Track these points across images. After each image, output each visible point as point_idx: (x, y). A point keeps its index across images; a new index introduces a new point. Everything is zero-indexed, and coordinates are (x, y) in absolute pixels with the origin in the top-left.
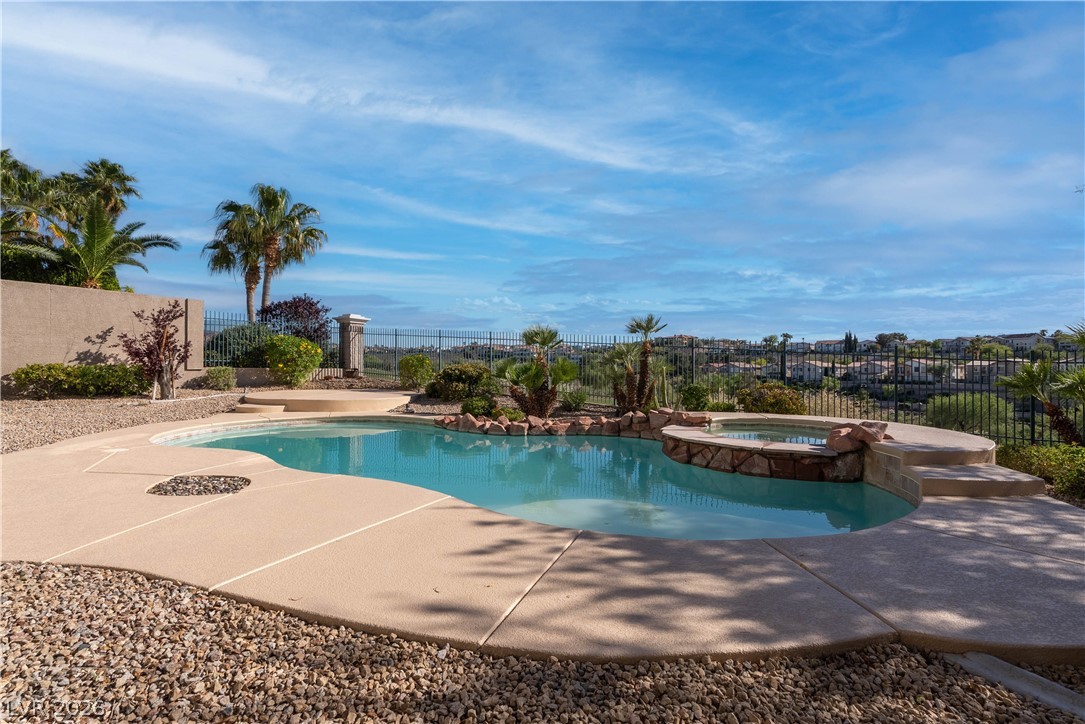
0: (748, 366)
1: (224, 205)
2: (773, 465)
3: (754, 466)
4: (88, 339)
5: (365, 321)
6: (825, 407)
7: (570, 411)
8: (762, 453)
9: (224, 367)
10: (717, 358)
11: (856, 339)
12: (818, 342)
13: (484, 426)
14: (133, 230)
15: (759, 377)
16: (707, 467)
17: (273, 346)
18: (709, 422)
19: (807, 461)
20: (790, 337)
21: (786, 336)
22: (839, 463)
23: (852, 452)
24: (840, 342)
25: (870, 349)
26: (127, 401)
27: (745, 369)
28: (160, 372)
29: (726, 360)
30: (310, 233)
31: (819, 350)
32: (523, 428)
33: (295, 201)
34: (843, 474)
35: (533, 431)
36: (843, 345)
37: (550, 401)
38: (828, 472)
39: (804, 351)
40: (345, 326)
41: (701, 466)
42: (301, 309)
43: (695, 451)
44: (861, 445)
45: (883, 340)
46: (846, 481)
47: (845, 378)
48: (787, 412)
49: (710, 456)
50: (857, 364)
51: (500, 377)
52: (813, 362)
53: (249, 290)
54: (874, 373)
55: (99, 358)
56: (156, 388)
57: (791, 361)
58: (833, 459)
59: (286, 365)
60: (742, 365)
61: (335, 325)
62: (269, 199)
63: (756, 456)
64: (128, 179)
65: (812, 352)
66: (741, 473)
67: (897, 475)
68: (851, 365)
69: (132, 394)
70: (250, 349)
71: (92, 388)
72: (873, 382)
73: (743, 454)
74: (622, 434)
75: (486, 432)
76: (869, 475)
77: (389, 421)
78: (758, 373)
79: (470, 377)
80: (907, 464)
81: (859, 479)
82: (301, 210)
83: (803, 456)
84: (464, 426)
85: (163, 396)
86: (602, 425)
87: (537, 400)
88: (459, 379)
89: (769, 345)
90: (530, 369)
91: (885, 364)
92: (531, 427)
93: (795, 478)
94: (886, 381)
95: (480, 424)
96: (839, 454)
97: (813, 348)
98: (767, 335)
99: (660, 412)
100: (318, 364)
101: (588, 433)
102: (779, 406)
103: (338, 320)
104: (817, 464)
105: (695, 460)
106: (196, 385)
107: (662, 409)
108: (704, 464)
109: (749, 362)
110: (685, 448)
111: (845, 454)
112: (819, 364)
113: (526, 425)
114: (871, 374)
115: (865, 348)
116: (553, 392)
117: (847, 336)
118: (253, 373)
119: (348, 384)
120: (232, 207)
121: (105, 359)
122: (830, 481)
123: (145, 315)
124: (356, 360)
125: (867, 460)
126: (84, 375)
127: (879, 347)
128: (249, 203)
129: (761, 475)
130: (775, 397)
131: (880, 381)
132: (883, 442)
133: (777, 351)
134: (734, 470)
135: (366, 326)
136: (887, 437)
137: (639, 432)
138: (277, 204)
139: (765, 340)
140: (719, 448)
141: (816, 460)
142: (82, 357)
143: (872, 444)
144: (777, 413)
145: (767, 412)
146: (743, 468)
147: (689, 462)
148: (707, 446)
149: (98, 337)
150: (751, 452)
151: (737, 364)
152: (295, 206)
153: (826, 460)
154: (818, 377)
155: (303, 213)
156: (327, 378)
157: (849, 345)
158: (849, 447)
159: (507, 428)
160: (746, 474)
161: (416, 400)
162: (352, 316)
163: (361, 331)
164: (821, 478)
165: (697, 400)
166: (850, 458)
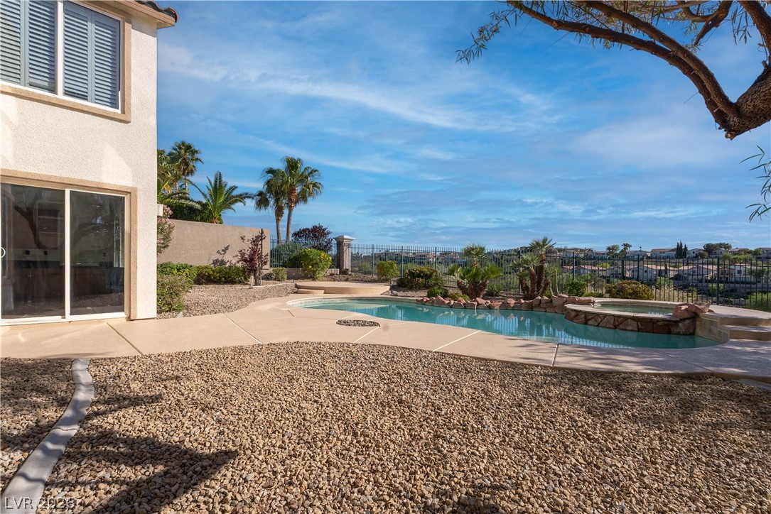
0: (593, 268)
1: (266, 170)
2: (640, 325)
3: (628, 325)
4: (218, 252)
5: (352, 240)
6: (667, 295)
7: (492, 296)
8: (633, 318)
9: (281, 268)
10: (569, 262)
11: (686, 248)
12: (653, 251)
13: (449, 303)
14: (233, 190)
15: (604, 277)
16: (598, 326)
17: (306, 255)
18: (593, 303)
19: (661, 323)
20: (630, 246)
21: (626, 246)
22: (680, 325)
23: (688, 319)
24: (673, 250)
25: (698, 255)
26: (238, 287)
27: (592, 270)
28: (255, 271)
29: (578, 263)
30: (315, 185)
31: (654, 256)
32: (474, 305)
33: (305, 166)
34: (683, 331)
35: (480, 307)
36: (675, 253)
37: (481, 290)
38: (674, 329)
39: (640, 257)
40: (340, 243)
41: (594, 325)
42: (317, 233)
43: (590, 317)
44: (694, 315)
45: (710, 249)
46: (684, 334)
47: (677, 278)
48: (641, 298)
49: (600, 320)
50: (686, 268)
51: (450, 275)
52: (650, 266)
53: (278, 220)
54: (703, 275)
55: (222, 263)
56: (252, 280)
57: (630, 264)
58: (677, 322)
59: (312, 266)
60: (590, 267)
61: (334, 242)
62: (292, 165)
63: (629, 320)
64: (196, 152)
65: (648, 258)
66: (620, 329)
67: (716, 331)
68: (681, 268)
69: (240, 282)
70: (292, 257)
71: (223, 279)
72: (701, 281)
73: (621, 319)
74: (534, 309)
75: (451, 307)
76: (698, 331)
77: (386, 300)
78: (604, 274)
79: (426, 275)
80: (722, 324)
81: (693, 334)
82: (310, 171)
83: (658, 320)
84: (437, 303)
85: (256, 284)
86: (522, 304)
87: (474, 290)
88: (419, 276)
89: (612, 252)
90: (471, 270)
91: (710, 267)
92: (478, 304)
93: (653, 332)
94: (712, 281)
95: (448, 302)
96: (681, 319)
97: (649, 255)
98: (610, 245)
99: (560, 297)
100: (329, 266)
101: (513, 309)
102: (635, 295)
103: (336, 239)
104: (666, 325)
105: (590, 322)
106: (268, 277)
107: (561, 295)
108: (596, 324)
109: (594, 266)
110: (583, 316)
111: (685, 319)
112: (654, 267)
113: (476, 303)
114: (700, 275)
115: (694, 255)
116: (484, 285)
117: (678, 246)
118: (294, 271)
119: (345, 279)
120: (271, 171)
121: (225, 263)
122: (675, 334)
123: (246, 238)
124: (347, 264)
125: (698, 323)
126: (220, 272)
127: (706, 254)
128: (281, 169)
129: (632, 331)
130: (632, 289)
131: (707, 281)
132: (707, 313)
133: (617, 257)
134: (615, 328)
135: (352, 243)
136: (710, 311)
137: (545, 308)
138: (297, 168)
139: (609, 249)
140: (606, 315)
141: (666, 323)
142: (215, 262)
143: (701, 314)
144: (634, 299)
145: (628, 298)
146: (621, 326)
147: (586, 323)
148: (598, 314)
149: (223, 250)
150: (626, 318)
151: (586, 267)
152: (306, 169)
153: (673, 323)
154: (653, 277)
155: (311, 173)
156: (332, 275)
157: (681, 252)
158: (686, 315)
159: (464, 304)
160: (622, 329)
161: (392, 288)
162: (345, 237)
163: (349, 245)
164: (669, 332)
165: (577, 290)
166: (687, 322)
